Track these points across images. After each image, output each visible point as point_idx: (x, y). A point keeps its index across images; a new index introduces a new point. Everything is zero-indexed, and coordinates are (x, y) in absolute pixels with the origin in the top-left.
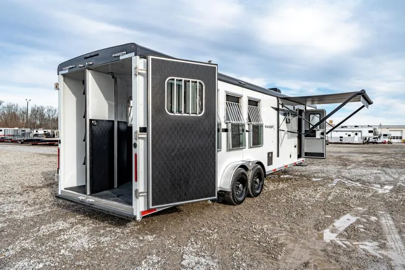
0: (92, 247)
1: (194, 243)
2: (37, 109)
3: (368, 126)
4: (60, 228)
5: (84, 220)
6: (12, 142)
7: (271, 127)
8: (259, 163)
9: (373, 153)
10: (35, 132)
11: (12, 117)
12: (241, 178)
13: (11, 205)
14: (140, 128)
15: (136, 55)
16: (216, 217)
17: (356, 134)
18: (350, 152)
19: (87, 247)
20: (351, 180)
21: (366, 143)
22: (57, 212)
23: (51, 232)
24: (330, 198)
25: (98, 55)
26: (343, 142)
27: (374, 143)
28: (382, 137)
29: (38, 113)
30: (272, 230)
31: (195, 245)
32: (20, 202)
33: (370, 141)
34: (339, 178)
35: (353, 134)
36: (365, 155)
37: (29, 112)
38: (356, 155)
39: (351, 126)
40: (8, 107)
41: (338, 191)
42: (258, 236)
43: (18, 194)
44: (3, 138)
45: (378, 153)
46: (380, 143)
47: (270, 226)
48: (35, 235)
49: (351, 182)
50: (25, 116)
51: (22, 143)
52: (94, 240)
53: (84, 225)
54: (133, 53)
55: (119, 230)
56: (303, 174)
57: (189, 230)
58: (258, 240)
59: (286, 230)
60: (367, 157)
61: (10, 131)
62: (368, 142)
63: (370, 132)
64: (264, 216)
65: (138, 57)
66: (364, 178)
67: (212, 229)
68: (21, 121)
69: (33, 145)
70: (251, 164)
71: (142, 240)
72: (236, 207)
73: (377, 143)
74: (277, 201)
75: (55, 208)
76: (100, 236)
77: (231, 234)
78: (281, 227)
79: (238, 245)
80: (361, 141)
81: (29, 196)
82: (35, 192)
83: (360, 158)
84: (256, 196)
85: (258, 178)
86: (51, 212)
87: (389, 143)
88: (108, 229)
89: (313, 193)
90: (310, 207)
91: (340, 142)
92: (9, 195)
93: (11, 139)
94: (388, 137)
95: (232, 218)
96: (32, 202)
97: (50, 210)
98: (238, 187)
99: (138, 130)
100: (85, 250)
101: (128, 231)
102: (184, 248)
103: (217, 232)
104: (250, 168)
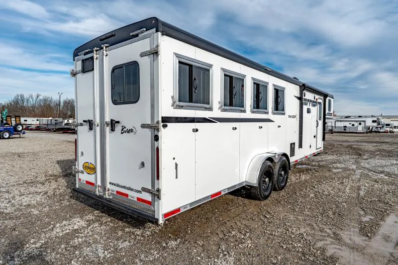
0: (108, 256)
1: (226, 253)
2: (68, 101)
3: (372, 116)
4: (76, 227)
5: (102, 217)
6: (46, 130)
7: (294, 117)
8: (285, 155)
9: (380, 142)
10: (66, 121)
11: (47, 108)
12: (267, 171)
13: (31, 196)
14: (162, 117)
15: (157, 31)
16: (244, 216)
17: (360, 124)
18: (357, 141)
19: (102, 256)
20: (374, 172)
21: (369, 132)
22: (75, 206)
23: (65, 232)
24: (362, 193)
25: (114, 35)
26: (347, 131)
27: (376, 132)
28: (385, 126)
29: (69, 105)
30: (313, 235)
31: (227, 257)
32: (40, 193)
33: (373, 130)
34: (360, 169)
35: (356, 124)
36: (375, 144)
37: (62, 104)
38: (365, 144)
39: (355, 117)
40: (44, 100)
41: (367, 185)
42: (299, 245)
43: (40, 183)
44: (38, 127)
45: (386, 142)
46: (382, 132)
47: (308, 229)
48: (47, 236)
49: (375, 173)
50: (58, 107)
51: (55, 131)
52: (110, 246)
53: (101, 224)
54: (154, 30)
55: (139, 232)
56: (321, 163)
57: (217, 234)
58: (301, 250)
59: (329, 236)
60: (378, 146)
61: (44, 120)
62: (371, 132)
63: (374, 121)
64: (298, 215)
65: (160, 34)
66: (386, 170)
67: (243, 232)
68: (55, 112)
69: (64, 133)
70: (277, 157)
71: (164, 247)
72: (263, 203)
73: (379, 132)
74: (305, 196)
75: (73, 201)
76: (118, 240)
77: (267, 241)
78: (321, 231)
79: (279, 258)
80: (365, 130)
81: (50, 186)
82: (56, 181)
83: (371, 147)
84: (281, 190)
85: (283, 170)
86: (69, 206)
87: (391, 132)
88: (127, 230)
89: (340, 187)
90: (345, 204)
91: (343, 131)
92: (31, 185)
93: (45, 128)
94: (390, 126)
95: (262, 217)
96: (52, 193)
97: (68, 203)
98: (265, 181)
99: (160, 119)
100: (99, 260)
101: (148, 233)
102: (216, 260)
103: (249, 237)
104: (276, 161)
